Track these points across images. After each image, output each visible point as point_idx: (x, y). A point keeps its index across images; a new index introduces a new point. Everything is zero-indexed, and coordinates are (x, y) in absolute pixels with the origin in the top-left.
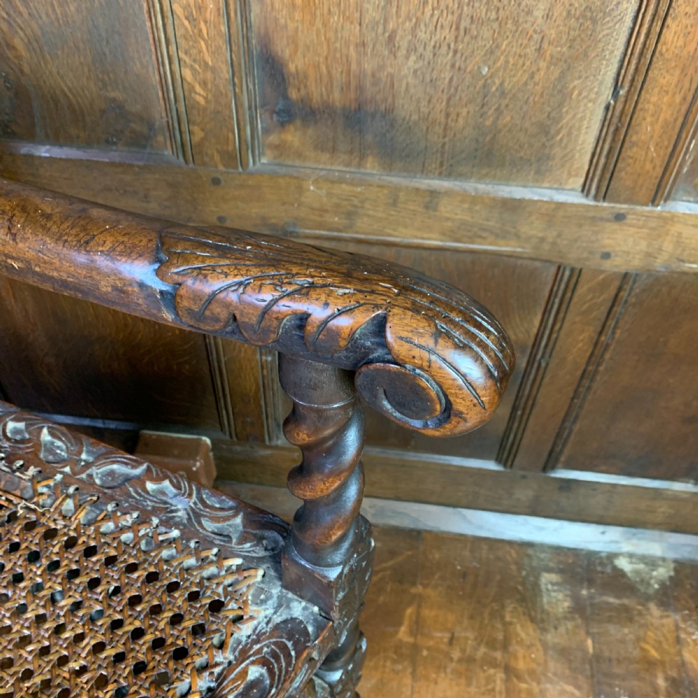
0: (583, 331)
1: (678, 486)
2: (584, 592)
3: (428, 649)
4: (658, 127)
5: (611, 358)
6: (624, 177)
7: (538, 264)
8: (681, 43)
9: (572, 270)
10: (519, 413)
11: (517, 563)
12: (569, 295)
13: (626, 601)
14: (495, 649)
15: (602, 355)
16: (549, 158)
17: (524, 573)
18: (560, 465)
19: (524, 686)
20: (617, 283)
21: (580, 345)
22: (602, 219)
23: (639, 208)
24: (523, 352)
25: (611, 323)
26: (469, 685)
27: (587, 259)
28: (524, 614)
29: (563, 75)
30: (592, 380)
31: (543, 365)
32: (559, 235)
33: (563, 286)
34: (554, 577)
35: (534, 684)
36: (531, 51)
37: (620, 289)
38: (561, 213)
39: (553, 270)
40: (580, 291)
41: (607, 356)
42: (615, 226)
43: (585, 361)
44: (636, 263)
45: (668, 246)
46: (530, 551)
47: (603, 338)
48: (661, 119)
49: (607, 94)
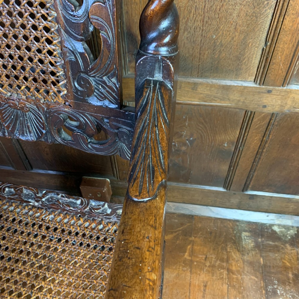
0: (256, 136)
2: (260, 240)
3: (197, 262)
4: (283, 57)
5: (268, 146)
6: (271, 76)
7: (238, 110)
8: (291, 25)
9: (251, 112)
10: (232, 168)
11: (232, 228)
12: (250, 122)
13: (276, 243)
14: (223, 262)
15: (264, 146)
16: (240, 69)
17: (235, 232)
18: (249, 189)
19: (235, 276)
20: (270, 117)
21: (256, 141)
22: (262, 92)
23: (277, 88)
24: (233, 144)
25: (268, 133)
26: (213, 276)
27: (257, 108)
28: (235, 248)
29: (245, 37)
30: (261, 155)
31: (241, 149)
32: (246, 99)
33: (247, 119)
34: (247, 234)
35: (239, 276)
36: (232, 29)
37: (271, 120)
38: (246, 91)
39: (244, 112)
40: (255, 120)
41: (267, 145)
42: (268, 95)
43: (258, 147)
44: (276, 109)
45: (289, 102)
46: (238, 224)
47: (265, 139)
48: (285, 54)
49: (263, 44)
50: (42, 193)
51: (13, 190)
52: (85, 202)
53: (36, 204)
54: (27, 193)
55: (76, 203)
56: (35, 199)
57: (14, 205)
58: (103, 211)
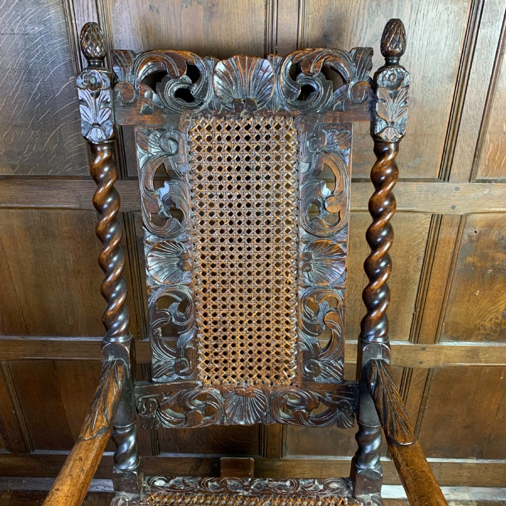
0: (416, 392)
1: (469, 461)
4: (431, 320)
5: (429, 403)
6: (423, 336)
7: (396, 367)
8: (433, 296)
9: (409, 368)
12: (409, 378)
15: (426, 402)
16: (396, 331)
20: (427, 372)
21: (416, 398)
22: (417, 350)
23: (430, 345)
25: (427, 388)
27: (414, 364)
29: (397, 306)
30: (423, 412)
32: (403, 356)
33: (406, 375)
37: (428, 375)
38: (402, 349)
39: (402, 369)
40: (413, 376)
41: (428, 402)
42: (422, 352)
43: (419, 405)
44: (432, 365)
45: (443, 357)
47: (425, 394)
48: (432, 317)
49: (413, 310)
50: (247, 481)
51: (215, 483)
52: (295, 482)
53: (246, 493)
54: (232, 484)
55: (285, 486)
56: (243, 488)
57: (225, 498)
58: (315, 488)
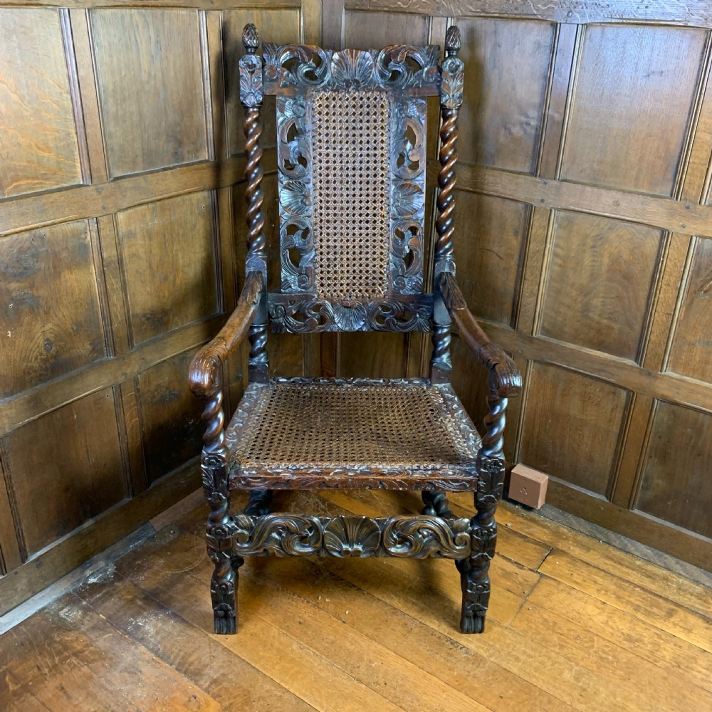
2: (84, 603)
3: (30, 681)
11: (43, 620)
13: (104, 591)
14: (62, 654)
17: (50, 620)
19: (86, 653)
26: (61, 673)
28: (64, 632)
34: (65, 610)
35: (91, 648)
46: (46, 611)
